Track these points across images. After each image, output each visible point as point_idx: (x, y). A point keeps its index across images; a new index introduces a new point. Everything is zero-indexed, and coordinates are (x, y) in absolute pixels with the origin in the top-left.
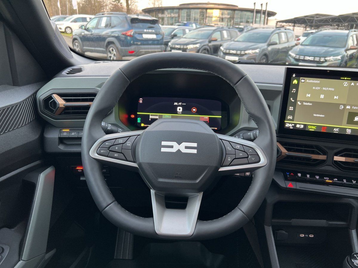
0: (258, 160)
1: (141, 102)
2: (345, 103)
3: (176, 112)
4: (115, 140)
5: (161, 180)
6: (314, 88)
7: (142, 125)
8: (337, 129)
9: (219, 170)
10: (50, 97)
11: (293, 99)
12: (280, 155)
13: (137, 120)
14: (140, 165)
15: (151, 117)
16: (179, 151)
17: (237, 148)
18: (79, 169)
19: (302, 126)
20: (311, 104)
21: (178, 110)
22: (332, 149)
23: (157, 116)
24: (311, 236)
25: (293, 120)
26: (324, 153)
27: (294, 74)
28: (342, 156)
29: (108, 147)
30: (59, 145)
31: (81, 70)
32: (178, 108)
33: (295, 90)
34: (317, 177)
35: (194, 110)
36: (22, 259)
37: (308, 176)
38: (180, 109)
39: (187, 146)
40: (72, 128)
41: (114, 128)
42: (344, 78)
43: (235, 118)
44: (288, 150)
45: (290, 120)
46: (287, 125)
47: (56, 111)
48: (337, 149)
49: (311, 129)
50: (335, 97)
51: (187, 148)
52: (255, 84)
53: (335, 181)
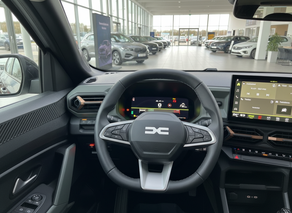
0: (210, 139)
1: (134, 100)
2: (274, 99)
3: (157, 107)
4: (115, 127)
5: (145, 153)
6: (252, 88)
7: (135, 116)
8: (269, 118)
9: (184, 146)
10: (75, 98)
11: (237, 97)
12: (229, 136)
13: (131, 112)
14: (131, 143)
15: (140, 110)
16: (157, 133)
17: (196, 131)
18: (92, 146)
19: (244, 115)
20: (250, 100)
21: (159, 106)
22: (267, 131)
23: (144, 109)
24: (256, 197)
25: (238, 111)
26: (262, 135)
27: (238, 79)
28: (273, 137)
29: (111, 131)
30: (80, 129)
31: (96, 80)
32: (159, 104)
33: (238, 90)
34: (257, 152)
35: (170, 105)
36: (54, 204)
37: (250, 151)
38: (160, 105)
39: (162, 130)
40: (89, 118)
41: (115, 119)
42: (272, 82)
43: (198, 110)
44: (235, 132)
45: (236, 111)
46: (234, 115)
47: (79, 107)
48: (270, 132)
49: (251, 117)
50: (267, 95)
51: (162, 131)
52: (208, 87)
53: (270, 155)
